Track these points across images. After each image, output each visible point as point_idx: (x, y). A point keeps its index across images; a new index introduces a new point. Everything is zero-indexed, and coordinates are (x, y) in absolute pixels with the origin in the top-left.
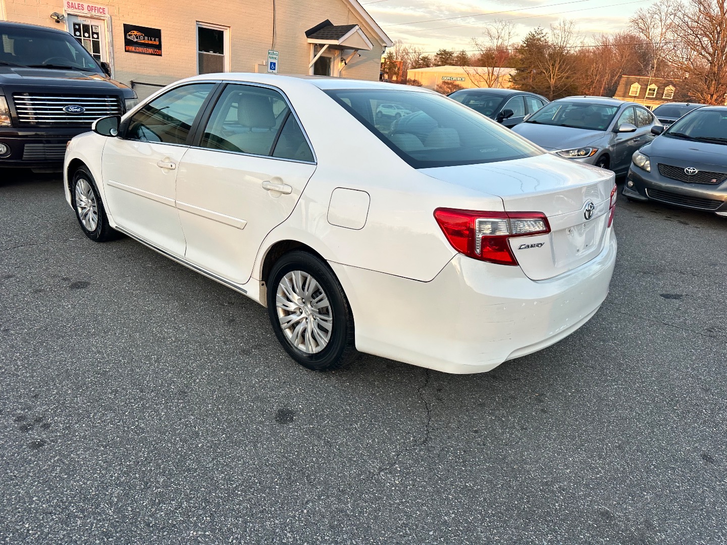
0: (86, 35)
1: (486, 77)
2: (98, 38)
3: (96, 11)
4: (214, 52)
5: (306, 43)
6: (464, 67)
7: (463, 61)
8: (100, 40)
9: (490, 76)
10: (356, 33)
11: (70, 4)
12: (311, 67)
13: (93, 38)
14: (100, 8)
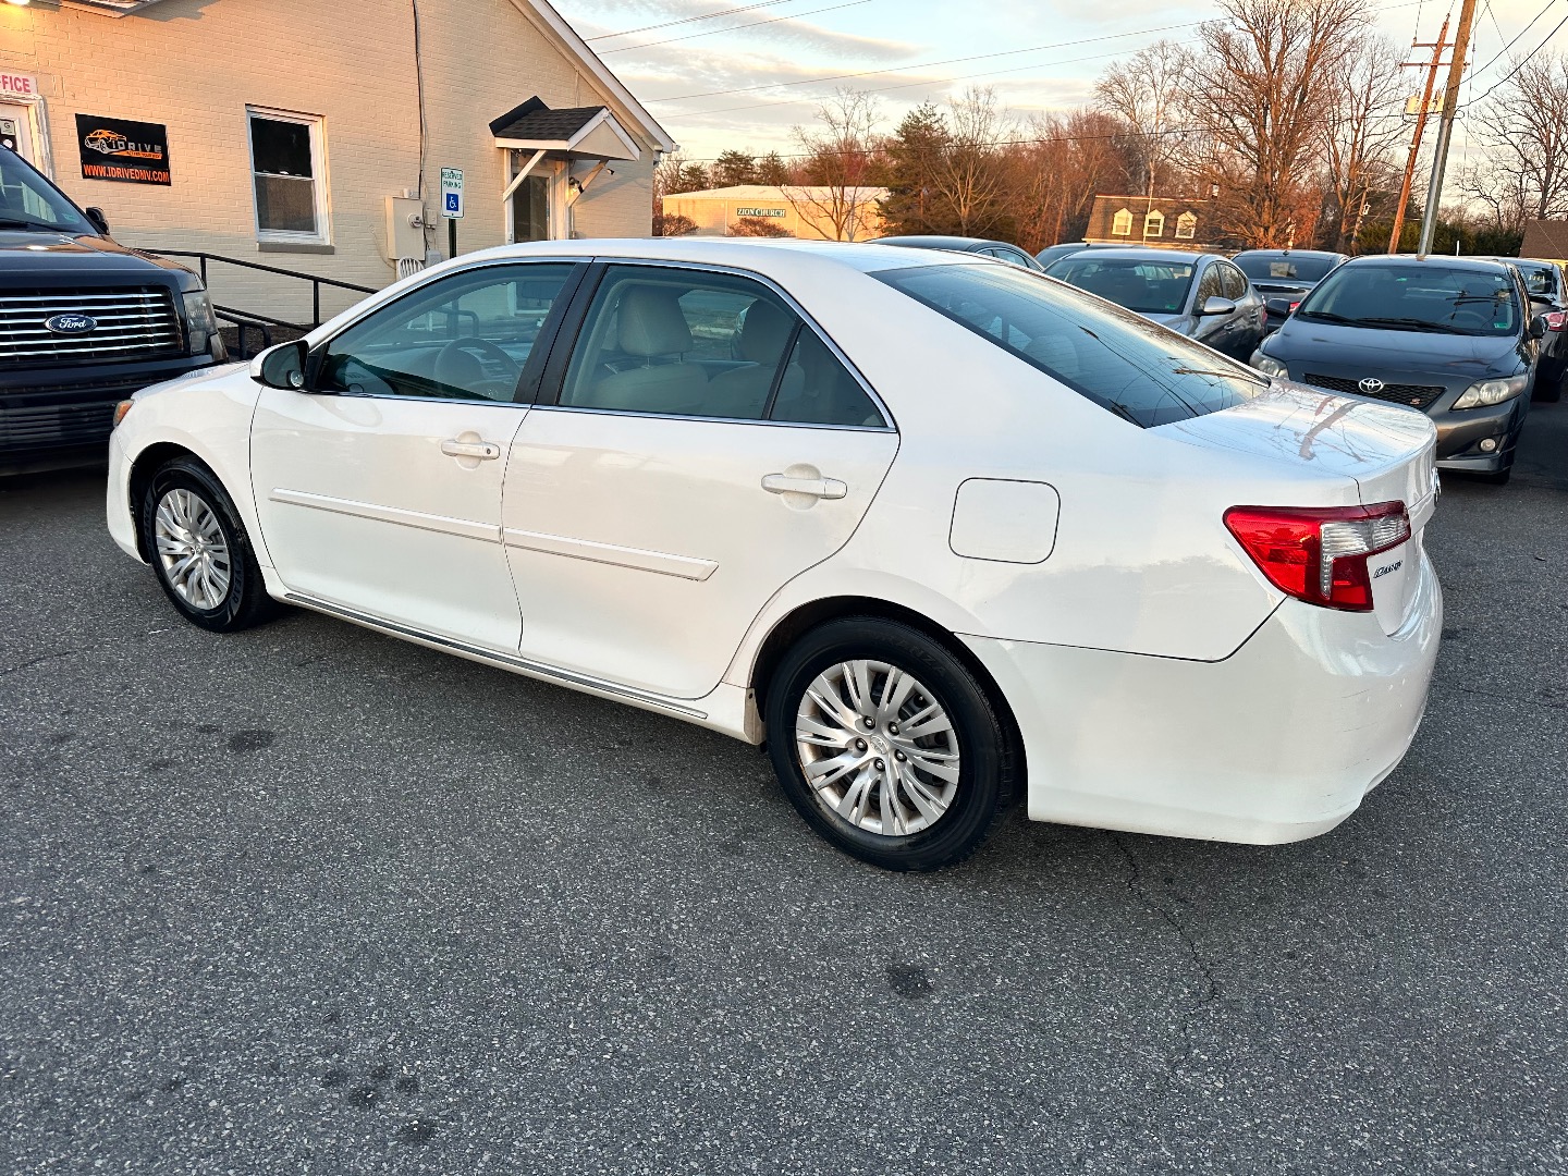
1: (830, 207)
2: (14, 147)
3: (8, 86)
4: (290, 174)
5: (492, 149)
6: (782, 188)
7: (774, 174)
9: (838, 206)
10: (604, 124)
12: (507, 199)
14: (17, 79)
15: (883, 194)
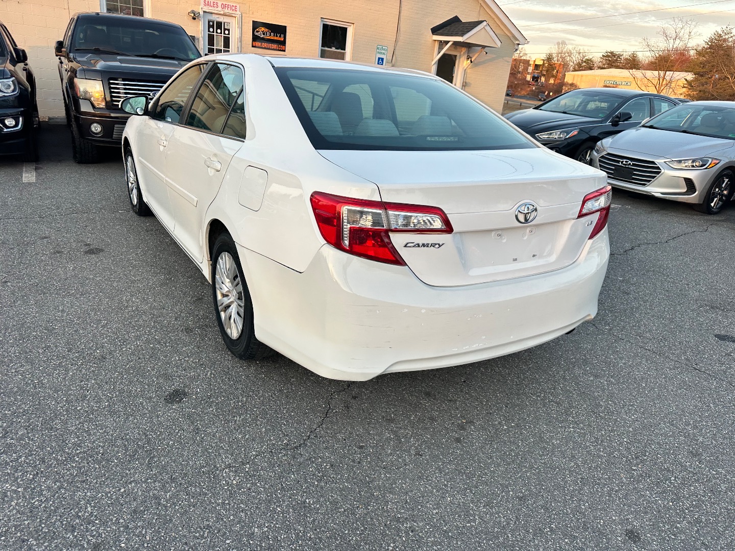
0: (219, 31)
1: (655, 81)
2: (229, 34)
3: (229, 9)
4: (336, 49)
5: (430, 40)
6: (631, 70)
7: (633, 63)
8: (230, 36)
9: (661, 81)
10: (483, 29)
11: (207, 3)
12: (434, 64)
13: (224, 34)
14: (233, 6)
15: (690, 76)
